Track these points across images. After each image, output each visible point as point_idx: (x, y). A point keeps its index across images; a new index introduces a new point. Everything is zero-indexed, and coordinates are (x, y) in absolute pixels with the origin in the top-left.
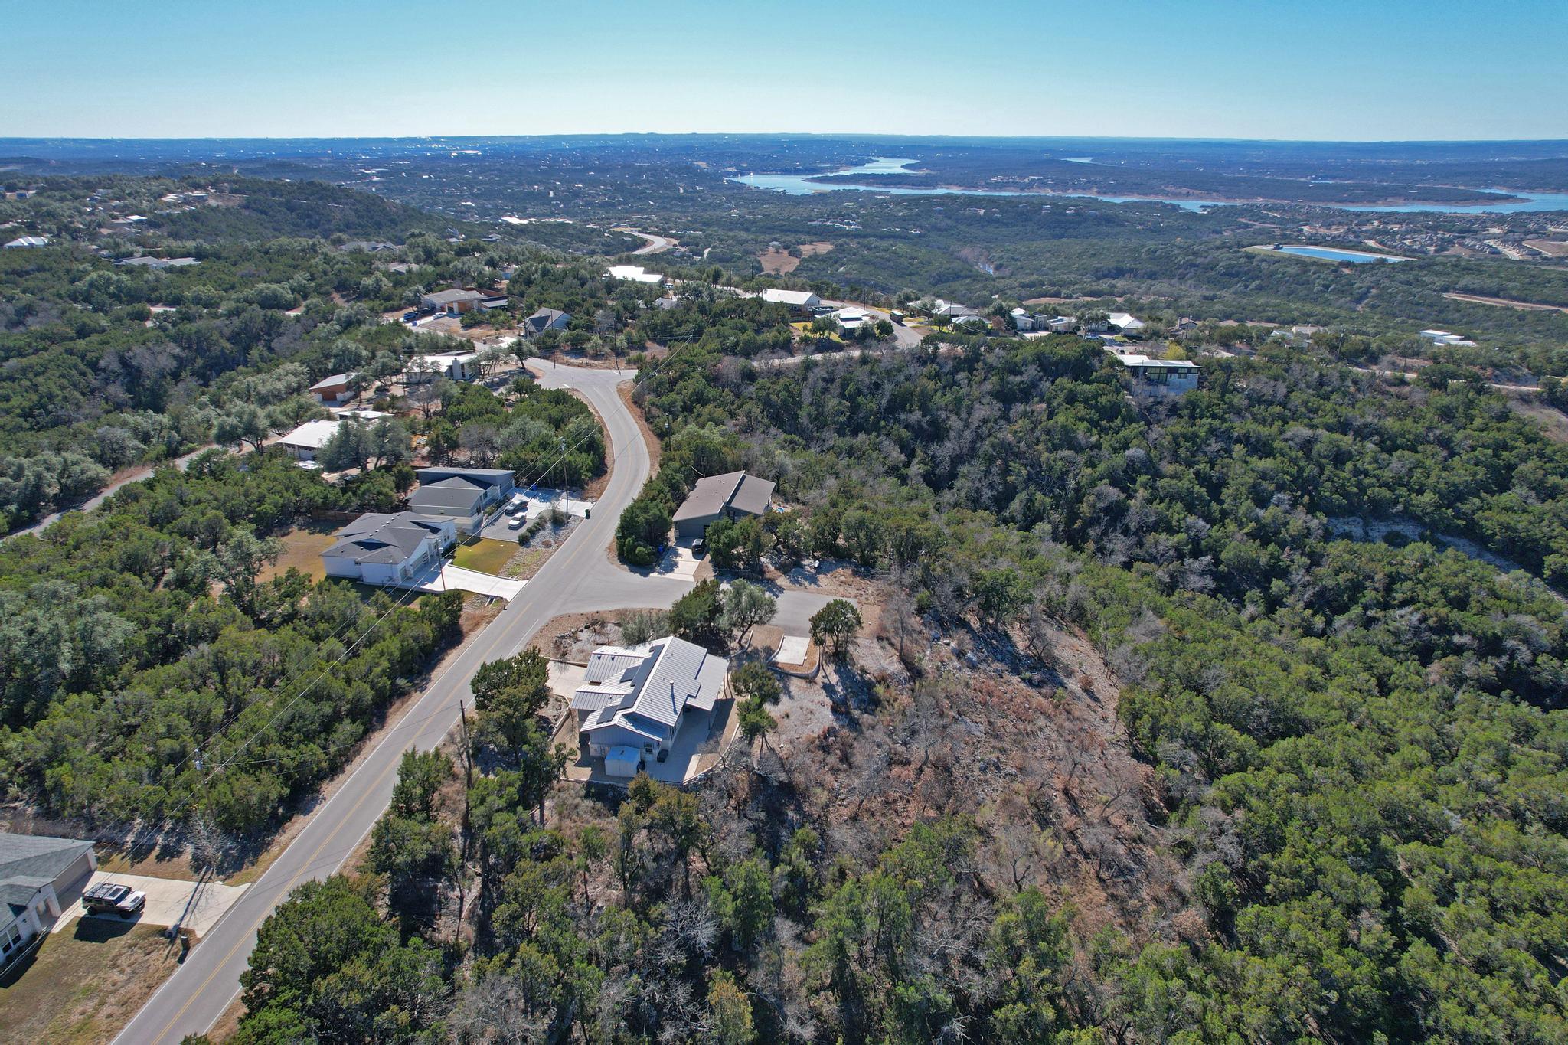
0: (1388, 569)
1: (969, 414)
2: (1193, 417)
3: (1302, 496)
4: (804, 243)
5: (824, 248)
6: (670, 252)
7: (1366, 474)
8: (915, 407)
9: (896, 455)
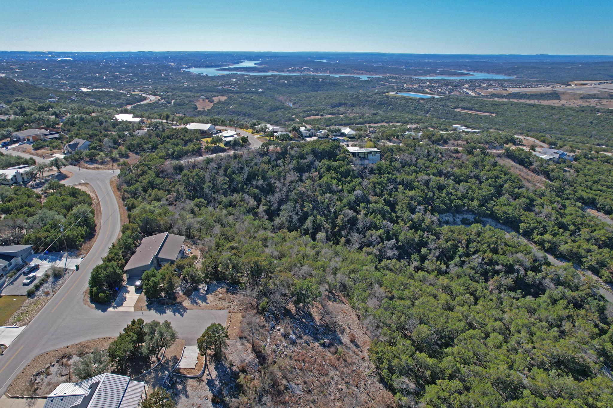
0: (467, 237)
1: (285, 179)
2: (380, 174)
3: (428, 207)
4: (214, 97)
5: (223, 98)
6: (157, 102)
7: (451, 194)
8: (260, 178)
9: (252, 202)
